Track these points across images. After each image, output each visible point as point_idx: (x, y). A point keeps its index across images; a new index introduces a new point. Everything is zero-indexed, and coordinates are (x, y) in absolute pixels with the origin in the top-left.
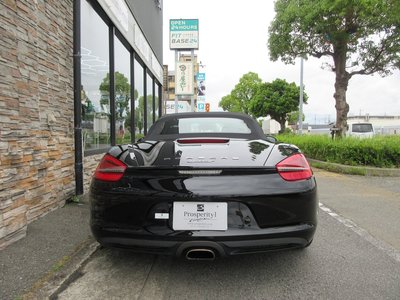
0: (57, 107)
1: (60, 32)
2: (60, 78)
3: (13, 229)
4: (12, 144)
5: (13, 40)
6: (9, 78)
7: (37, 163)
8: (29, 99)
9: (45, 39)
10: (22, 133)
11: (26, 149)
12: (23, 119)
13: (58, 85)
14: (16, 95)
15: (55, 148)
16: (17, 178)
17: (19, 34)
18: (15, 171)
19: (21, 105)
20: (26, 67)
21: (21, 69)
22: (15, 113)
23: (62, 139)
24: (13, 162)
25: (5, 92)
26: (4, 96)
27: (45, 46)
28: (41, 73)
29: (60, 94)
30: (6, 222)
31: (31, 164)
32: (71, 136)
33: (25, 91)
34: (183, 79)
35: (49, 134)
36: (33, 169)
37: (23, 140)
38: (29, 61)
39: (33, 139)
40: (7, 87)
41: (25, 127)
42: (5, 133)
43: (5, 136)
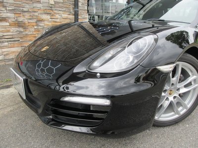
4: (17, 15)
7: (40, 27)
10: (25, 9)
11: (30, 19)
15: (58, 20)
16: (24, 33)
18: (21, 29)
23: (65, 16)
24: (19, 24)
30: (5, 53)
31: (36, 27)
32: (73, 15)
35: (51, 12)
36: (37, 30)
37: (26, 14)
39: (36, 14)
41: (27, 6)
42: (10, 8)
43: (10, 10)
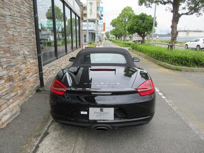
0: (28, 46)
1: (26, 4)
2: (28, 30)
3: (14, 112)
4: (9, 71)
5: (3, 17)
6: (4, 37)
7: (21, 77)
8: (14, 46)
9: (19, 11)
10: (13, 64)
11: (16, 72)
12: (12, 57)
13: (27, 34)
14: (8, 46)
15: (29, 67)
16: (13, 86)
17: (5, 12)
18: (11, 83)
19: (11, 50)
20: (11, 29)
21: (9, 32)
22: (8, 55)
23: (32, 61)
24: (10, 79)
25: (2, 46)
26: (2, 48)
27: (19, 15)
28: (18, 30)
29: (29, 39)
30: (11, 110)
31: (19, 78)
32: (36, 59)
33: (12, 42)
34: (91, 10)
35: (25, 61)
36: (20, 80)
37: (13, 68)
38: (12, 26)
39: (18, 66)
40: (3, 42)
41: (14, 61)
42: (5, 66)
43: (5, 68)
